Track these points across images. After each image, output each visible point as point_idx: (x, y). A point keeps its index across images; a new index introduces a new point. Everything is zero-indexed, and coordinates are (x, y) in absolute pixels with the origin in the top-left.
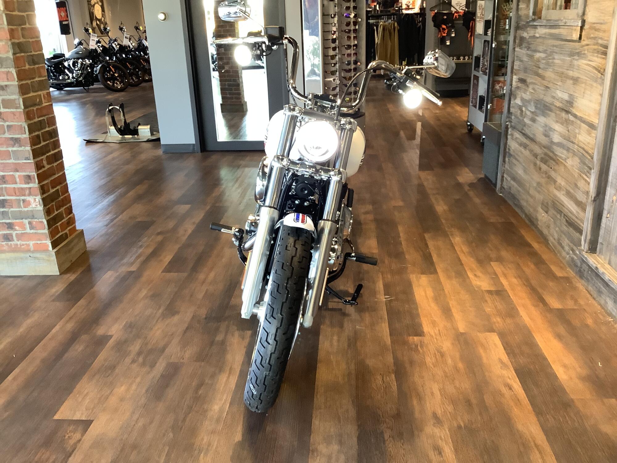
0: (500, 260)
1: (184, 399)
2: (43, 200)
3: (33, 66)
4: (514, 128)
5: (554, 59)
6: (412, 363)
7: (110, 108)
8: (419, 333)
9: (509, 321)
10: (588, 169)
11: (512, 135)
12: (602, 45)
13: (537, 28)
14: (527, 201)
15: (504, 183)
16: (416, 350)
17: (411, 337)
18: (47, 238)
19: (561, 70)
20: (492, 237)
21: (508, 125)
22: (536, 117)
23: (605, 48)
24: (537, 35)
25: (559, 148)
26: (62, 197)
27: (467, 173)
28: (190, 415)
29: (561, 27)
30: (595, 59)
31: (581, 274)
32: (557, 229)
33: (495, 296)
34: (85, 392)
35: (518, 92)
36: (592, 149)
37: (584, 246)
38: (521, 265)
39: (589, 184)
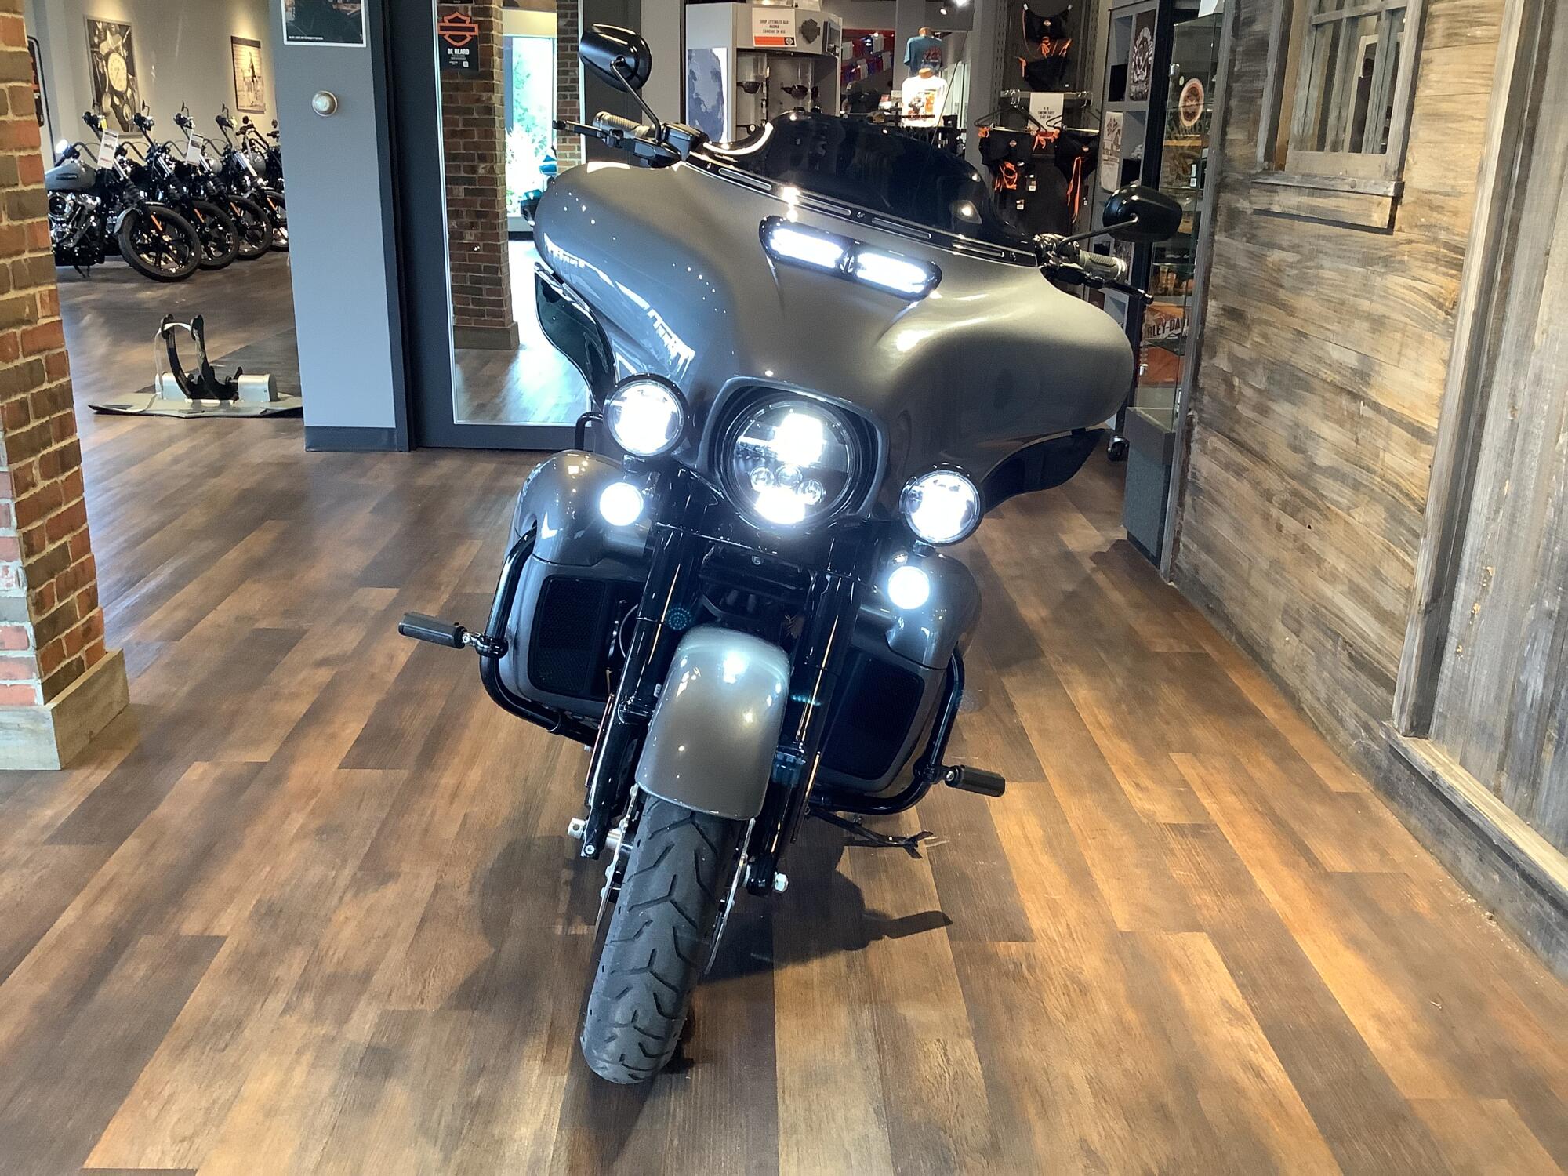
0: (1190, 747)
1: (437, 1111)
2: (29, 571)
3: (21, 222)
4: (1207, 425)
5: (1321, 267)
6: (1010, 1009)
7: (168, 326)
8: (1019, 933)
9: (1232, 902)
10: (1411, 538)
11: (1203, 442)
12: (1446, 245)
13: (1275, 192)
14: (1244, 605)
15: (1181, 556)
16: (1017, 976)
17: (1002, 944)
18: (32, 670)
19: (1337, 295)
20: (1165, 689)
21: (1192, 417)
22: (1270, 404)
23: (1456, 253)
24: (1277, 209)
25: (1330, 481)
26: (73, 565)
27: (1084, 527)
28: (458, 1152)
29: (1341, 193)
30: (1432, 276)
31: (1387, 788)
32: (1325, 674)
33: (1190, 838)
34: (166, 1093)
35: (1221, 340)
36: (1421, 488)
37: (1399, 720)
38: (1244, 761)
39: (1412, 571)
